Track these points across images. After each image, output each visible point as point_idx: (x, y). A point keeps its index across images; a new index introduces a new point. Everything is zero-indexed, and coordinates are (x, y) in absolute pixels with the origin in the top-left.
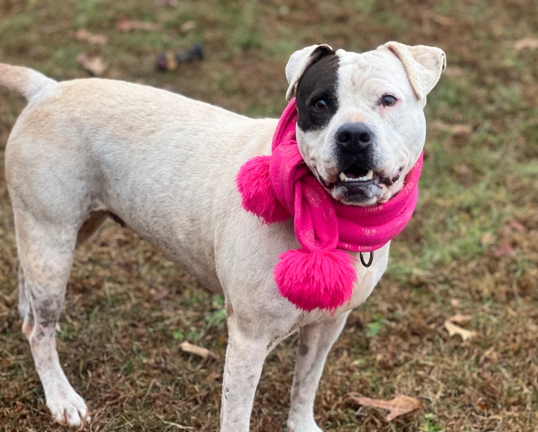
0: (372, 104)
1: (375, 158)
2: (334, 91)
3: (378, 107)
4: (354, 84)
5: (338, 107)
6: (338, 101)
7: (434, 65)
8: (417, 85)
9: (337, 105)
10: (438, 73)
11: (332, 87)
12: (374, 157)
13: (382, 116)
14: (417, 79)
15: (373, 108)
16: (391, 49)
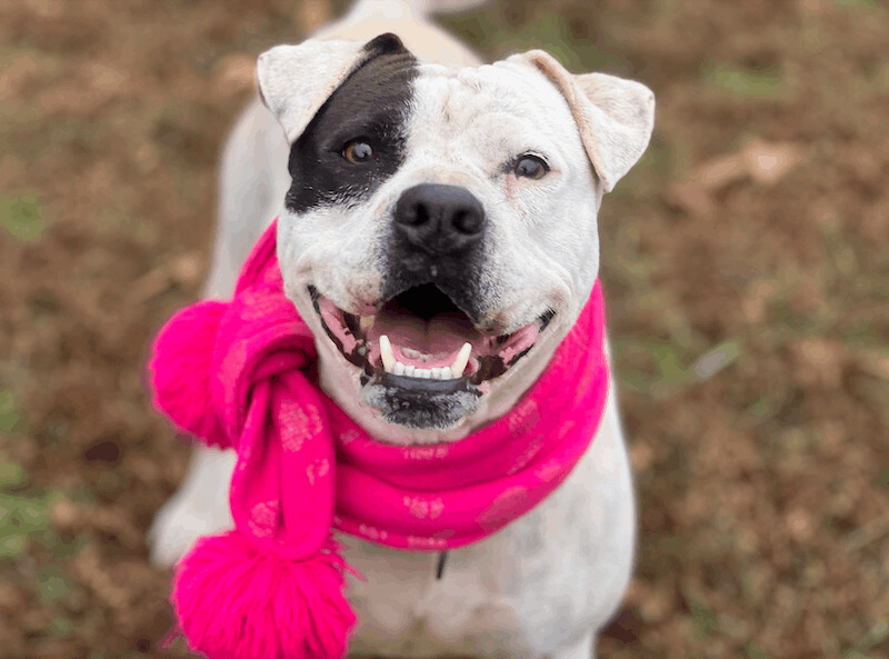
0: (492, 167)
1: (484, 278)
2: (399, 121)
3: (504, 176)
4: (448, 117)
5: (404, 157)
6: (407, 144)
7: (635, 116)
8: (599, 155)
9: (402, 153)
10: (644, 132)
11: (395, 113)
12: (482, 276)
13: (509, 197)
14: (600, 142)
15: (494, 177)
16: (540, 66)
